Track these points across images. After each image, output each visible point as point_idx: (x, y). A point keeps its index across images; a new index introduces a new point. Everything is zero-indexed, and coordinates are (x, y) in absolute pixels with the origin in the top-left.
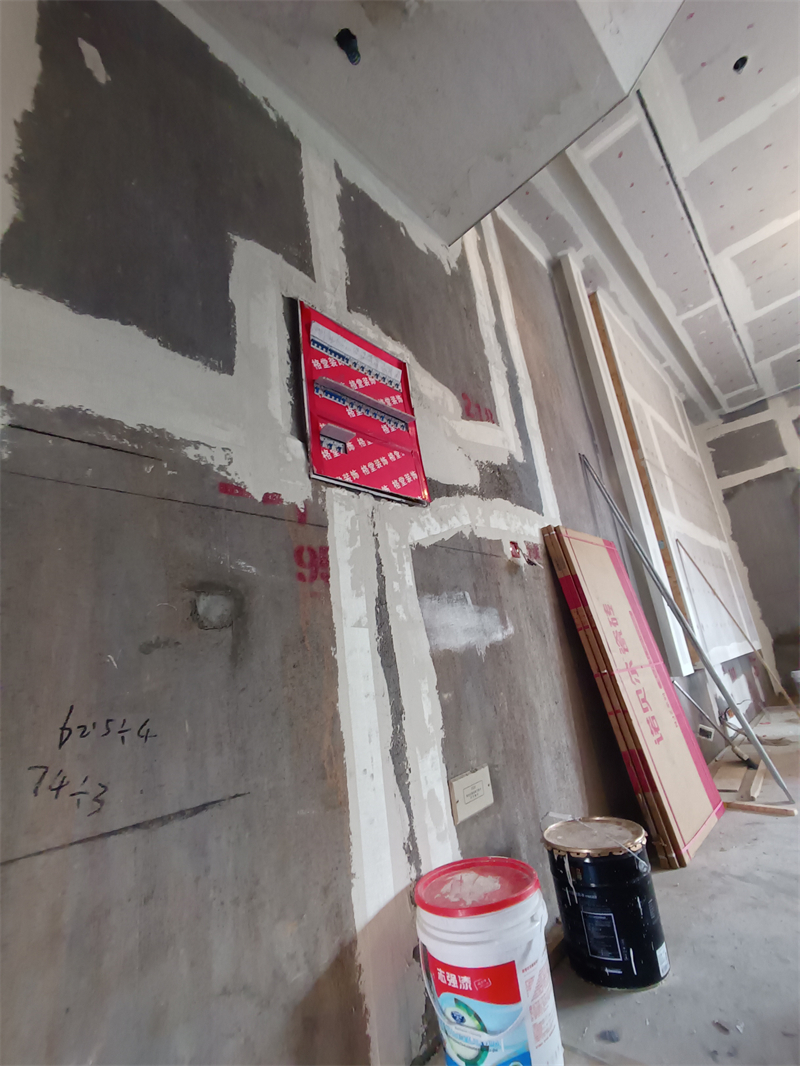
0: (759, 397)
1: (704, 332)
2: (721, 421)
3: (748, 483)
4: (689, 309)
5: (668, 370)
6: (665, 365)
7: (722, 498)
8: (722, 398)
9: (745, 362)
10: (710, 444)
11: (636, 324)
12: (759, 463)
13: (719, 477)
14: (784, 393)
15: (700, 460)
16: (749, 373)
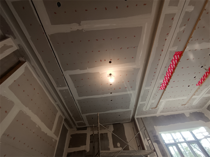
0: (85, 125)
2: (76, 129)
4: (60, 87)
6: (57, 103)
12: (79, 146)
13: (69, 147)
15: (58, 139)
16: (81, 117)
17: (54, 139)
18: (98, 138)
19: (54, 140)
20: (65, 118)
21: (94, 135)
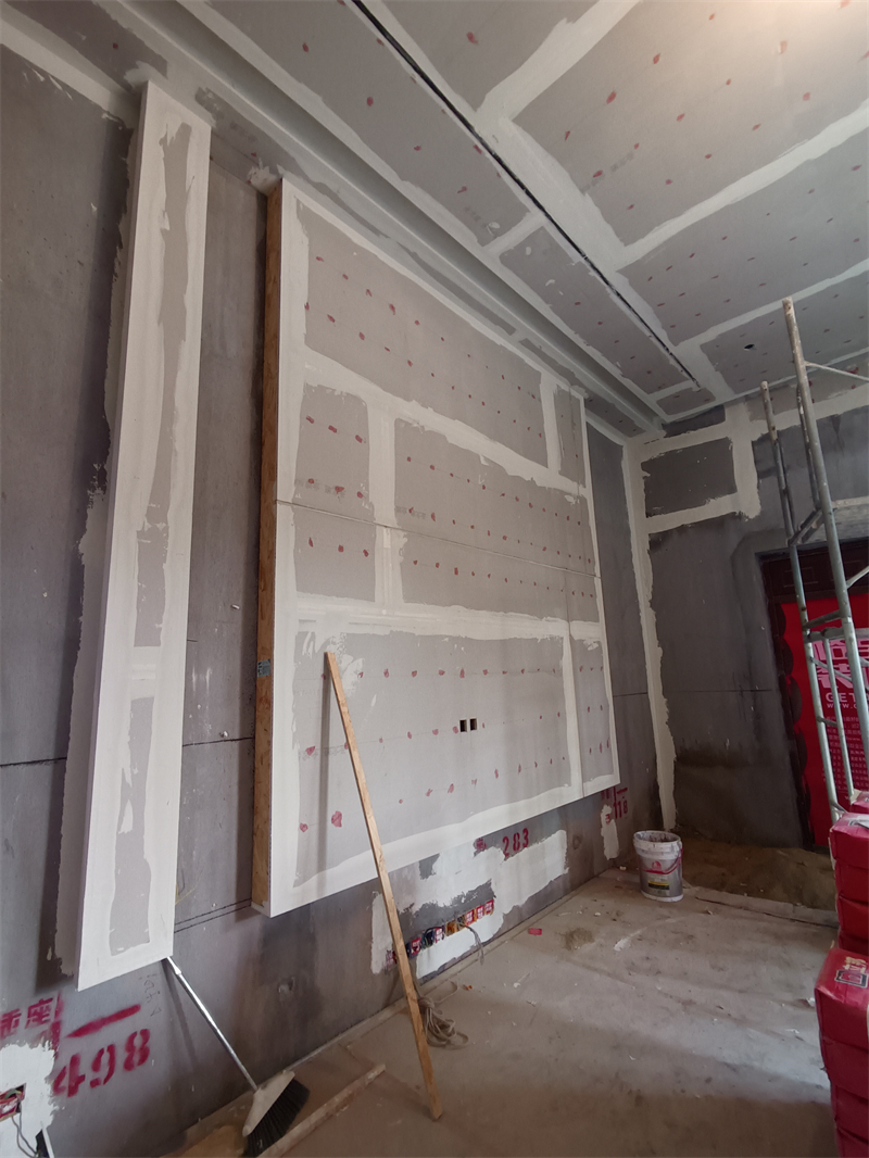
0: (707, 401)
1: (552, 281)
2: (664, 433)
3: (682, 529)
4: (497, 234)
5: (526, 344)
6: (518, 336)
7: (648, 547)
8: (651, 400)
9: (654, 340)
10: (645, 466)
11: (414, 256)
12: (698, 502)
13: (648, 515)
14: (747, 398)
15: (587, 492)
16: (672, 362)
17: (570, 494)
18: (808, 446)
19: (570, 499)
20: (587, 396)
21: (775, 437)
